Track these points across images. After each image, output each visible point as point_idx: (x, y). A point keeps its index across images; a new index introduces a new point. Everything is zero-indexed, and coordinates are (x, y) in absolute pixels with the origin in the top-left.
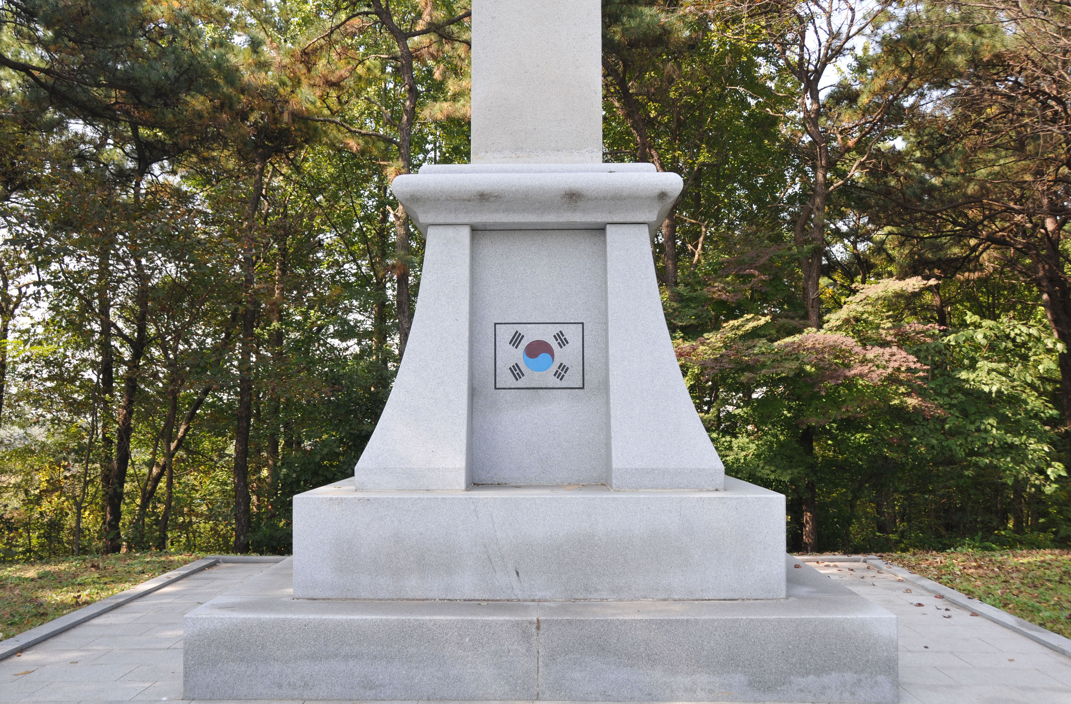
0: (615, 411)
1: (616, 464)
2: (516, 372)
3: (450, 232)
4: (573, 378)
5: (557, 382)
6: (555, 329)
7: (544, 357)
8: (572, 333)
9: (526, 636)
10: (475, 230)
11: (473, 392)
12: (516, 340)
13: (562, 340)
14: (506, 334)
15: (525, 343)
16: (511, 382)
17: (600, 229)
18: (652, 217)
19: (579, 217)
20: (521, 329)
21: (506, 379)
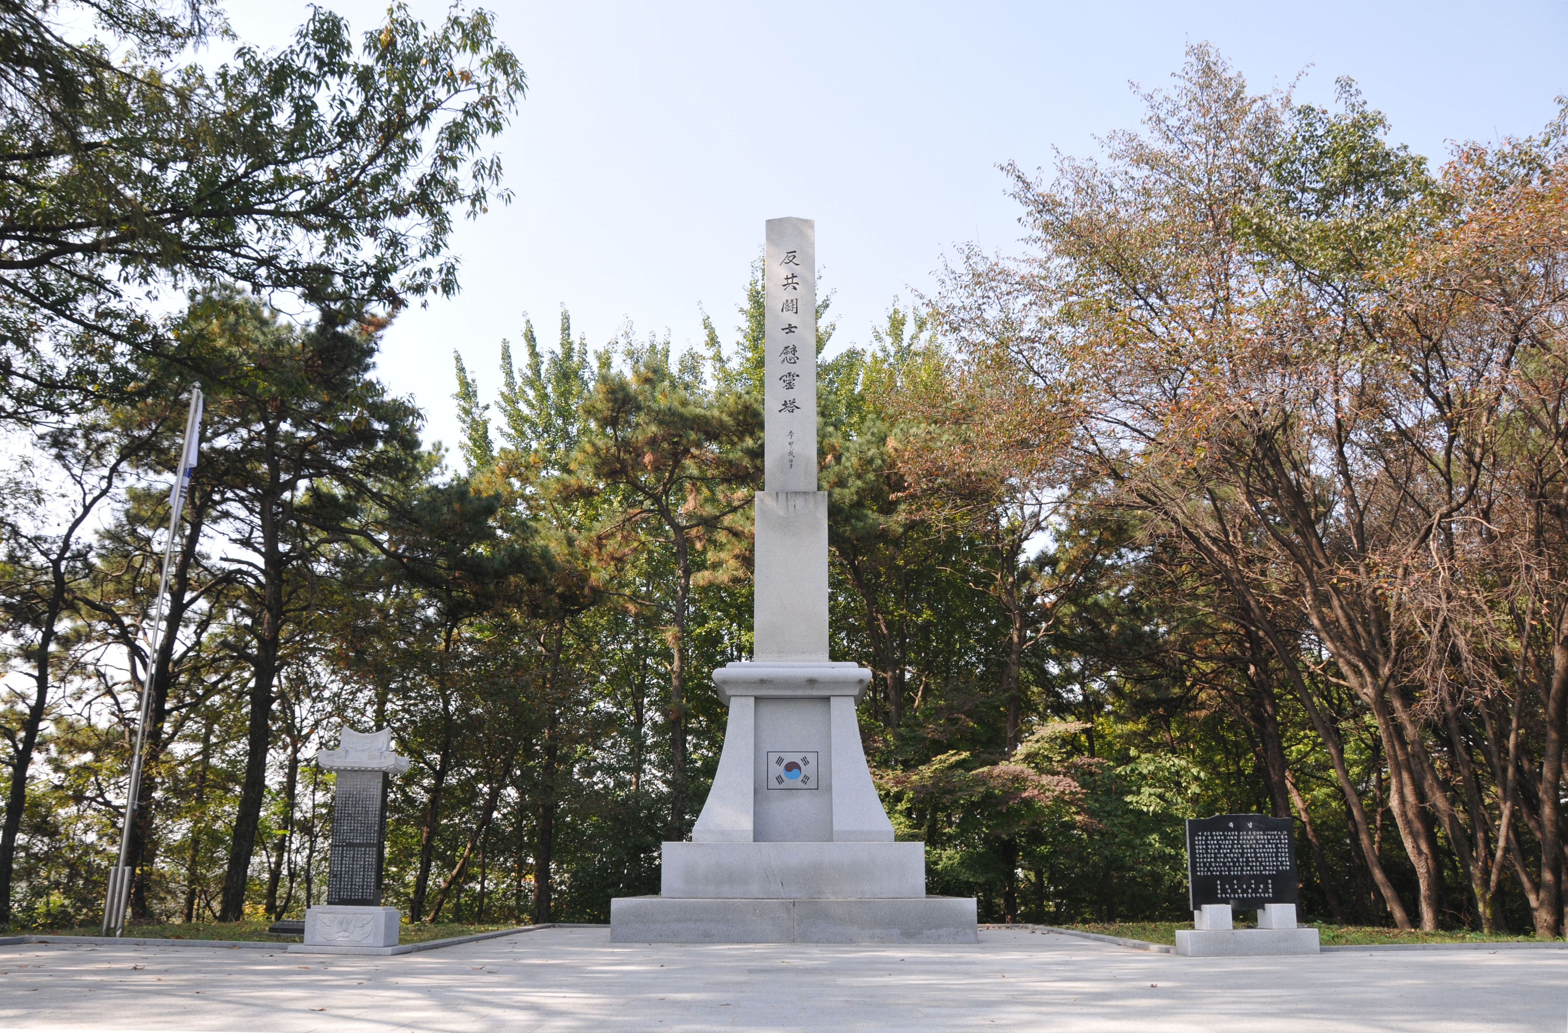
0: (835, 799)
1: (836, 827)
2: (780, 780)
3: (743, 700)
4: (812, 783)
5: (803, 786)
6: (802, 755)
7: (796, 771)
8: (811, 758)
9: (788, 910)
10: (757, 698)
11: (756, 791)
12: (780, 761)
13: (806, 762)
14: (773, 758)
15: (784, 763)
16: (777, 785)
17: (827, 699)
18: (856, 692)
19: (815, 693)
20: (783, 755)
21: (774, 784)
